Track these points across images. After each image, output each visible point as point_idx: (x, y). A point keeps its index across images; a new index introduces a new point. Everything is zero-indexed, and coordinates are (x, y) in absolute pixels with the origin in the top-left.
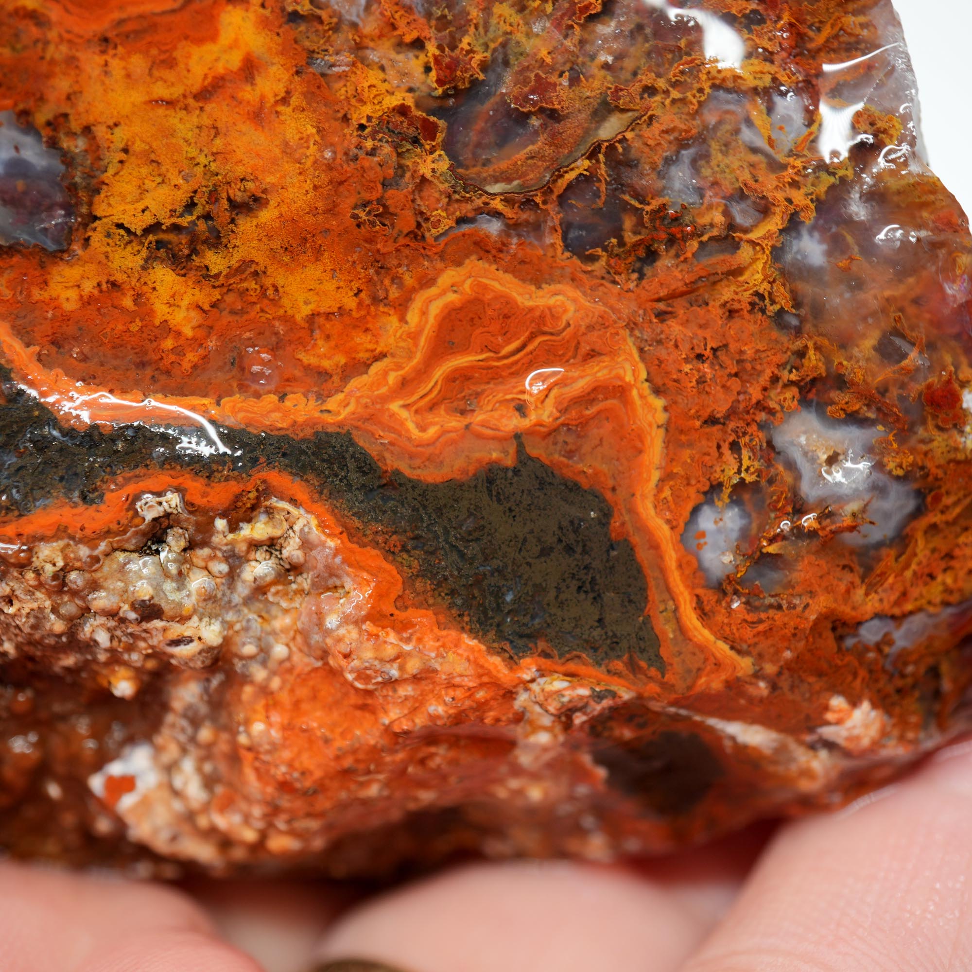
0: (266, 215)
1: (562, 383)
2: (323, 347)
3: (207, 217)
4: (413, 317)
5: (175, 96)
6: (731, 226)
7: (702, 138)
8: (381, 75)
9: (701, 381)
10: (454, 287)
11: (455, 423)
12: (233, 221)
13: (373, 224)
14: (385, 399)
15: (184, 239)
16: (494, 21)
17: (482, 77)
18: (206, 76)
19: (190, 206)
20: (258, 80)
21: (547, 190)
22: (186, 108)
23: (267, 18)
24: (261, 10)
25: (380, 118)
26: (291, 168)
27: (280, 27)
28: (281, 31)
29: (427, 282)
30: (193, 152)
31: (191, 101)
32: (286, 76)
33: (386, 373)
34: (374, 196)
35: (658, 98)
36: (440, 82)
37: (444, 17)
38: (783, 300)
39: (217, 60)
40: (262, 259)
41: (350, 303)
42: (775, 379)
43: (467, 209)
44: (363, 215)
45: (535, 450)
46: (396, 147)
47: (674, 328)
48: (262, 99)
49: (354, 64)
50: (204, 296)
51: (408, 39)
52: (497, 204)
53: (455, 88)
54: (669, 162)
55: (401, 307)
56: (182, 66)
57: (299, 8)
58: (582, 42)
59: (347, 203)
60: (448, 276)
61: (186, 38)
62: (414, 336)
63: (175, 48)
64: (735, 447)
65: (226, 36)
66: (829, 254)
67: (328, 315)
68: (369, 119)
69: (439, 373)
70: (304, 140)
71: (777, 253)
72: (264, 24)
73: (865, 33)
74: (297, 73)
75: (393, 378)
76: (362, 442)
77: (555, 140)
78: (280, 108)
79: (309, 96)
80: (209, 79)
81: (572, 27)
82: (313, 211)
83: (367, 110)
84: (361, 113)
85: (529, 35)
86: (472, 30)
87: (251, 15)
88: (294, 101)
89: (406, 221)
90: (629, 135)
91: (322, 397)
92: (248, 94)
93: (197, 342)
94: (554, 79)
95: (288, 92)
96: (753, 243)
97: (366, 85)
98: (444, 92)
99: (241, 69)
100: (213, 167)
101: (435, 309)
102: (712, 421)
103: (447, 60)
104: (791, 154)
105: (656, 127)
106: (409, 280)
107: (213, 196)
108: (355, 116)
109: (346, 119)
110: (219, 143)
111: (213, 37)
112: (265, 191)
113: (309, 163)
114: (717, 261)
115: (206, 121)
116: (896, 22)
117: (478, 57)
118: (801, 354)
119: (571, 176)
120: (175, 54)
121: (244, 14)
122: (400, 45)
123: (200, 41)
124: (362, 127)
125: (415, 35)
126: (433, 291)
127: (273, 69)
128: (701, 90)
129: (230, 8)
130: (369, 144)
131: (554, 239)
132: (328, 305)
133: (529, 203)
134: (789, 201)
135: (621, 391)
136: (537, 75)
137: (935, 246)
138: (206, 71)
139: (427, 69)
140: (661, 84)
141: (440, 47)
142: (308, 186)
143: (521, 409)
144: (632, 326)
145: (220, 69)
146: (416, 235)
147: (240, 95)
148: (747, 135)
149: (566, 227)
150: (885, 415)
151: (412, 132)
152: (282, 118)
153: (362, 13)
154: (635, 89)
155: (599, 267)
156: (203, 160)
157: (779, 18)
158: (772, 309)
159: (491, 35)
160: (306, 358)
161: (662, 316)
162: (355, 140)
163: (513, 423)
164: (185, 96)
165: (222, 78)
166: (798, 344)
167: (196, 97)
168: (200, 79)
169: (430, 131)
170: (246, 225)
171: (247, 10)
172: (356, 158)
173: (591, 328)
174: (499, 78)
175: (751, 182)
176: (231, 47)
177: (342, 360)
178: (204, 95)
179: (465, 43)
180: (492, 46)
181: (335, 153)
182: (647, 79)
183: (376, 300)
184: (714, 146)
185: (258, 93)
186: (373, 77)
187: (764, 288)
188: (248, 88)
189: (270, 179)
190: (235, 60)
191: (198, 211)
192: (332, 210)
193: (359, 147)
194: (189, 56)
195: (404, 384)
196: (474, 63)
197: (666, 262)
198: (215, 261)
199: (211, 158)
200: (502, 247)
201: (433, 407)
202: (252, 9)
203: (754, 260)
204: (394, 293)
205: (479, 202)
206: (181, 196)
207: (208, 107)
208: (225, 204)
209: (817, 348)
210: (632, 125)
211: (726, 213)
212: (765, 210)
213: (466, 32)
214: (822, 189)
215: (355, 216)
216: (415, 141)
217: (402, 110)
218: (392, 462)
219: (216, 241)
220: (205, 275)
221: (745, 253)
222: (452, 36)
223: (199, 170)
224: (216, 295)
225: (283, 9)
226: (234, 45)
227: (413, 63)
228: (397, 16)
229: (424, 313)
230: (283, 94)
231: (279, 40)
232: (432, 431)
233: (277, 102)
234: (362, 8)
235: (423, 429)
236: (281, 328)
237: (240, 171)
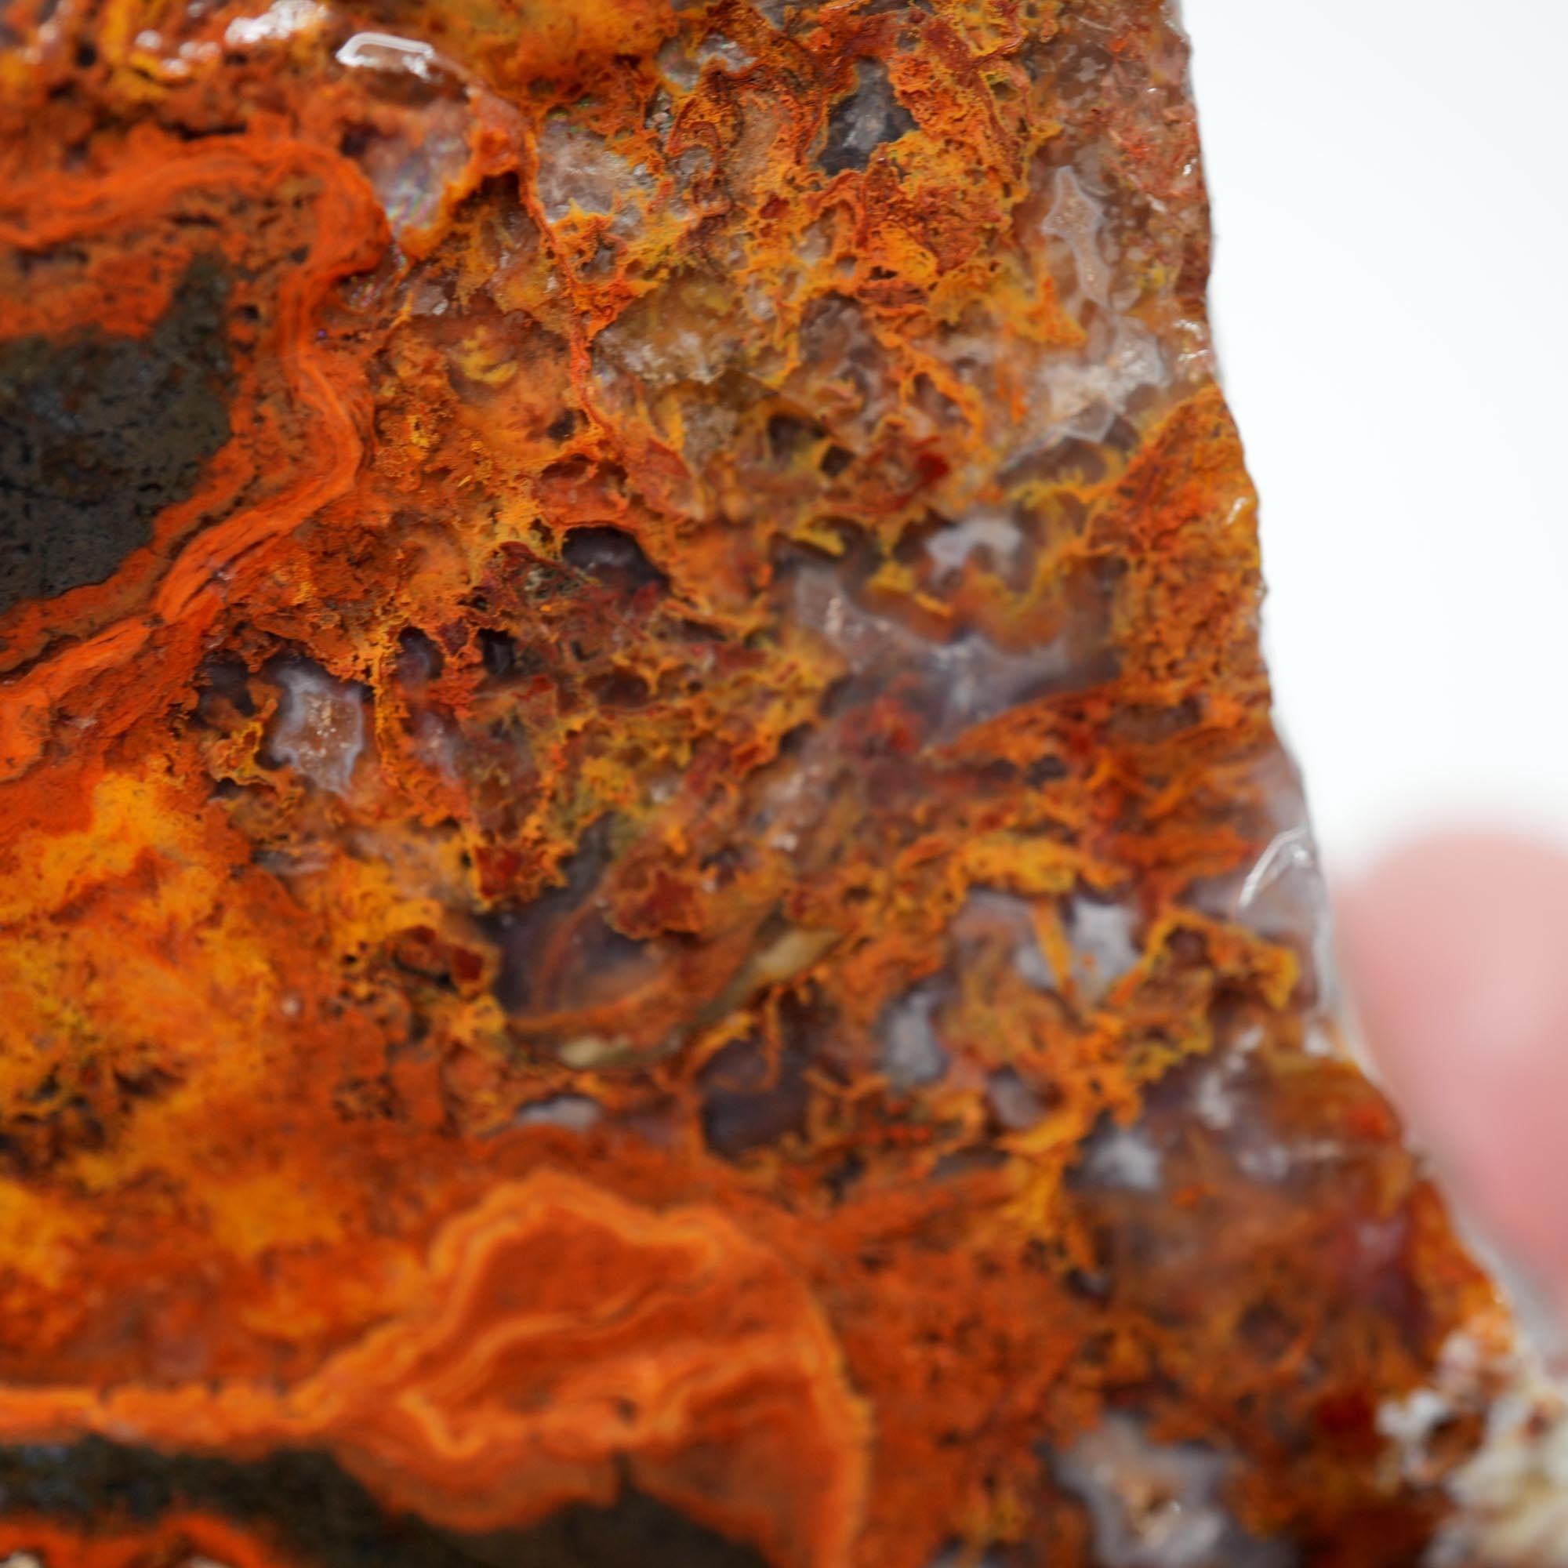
0: (185, 1101)
1: (702, 1370)
2: (285, 1300)
3: (78, 1101)
4: (442, 1257)
5: (18, 917)
6: (994, 1127)
7: (950, 973)
8: (383, 871)
9: (935, 1376)
10: (513, 1212)
11: (510, 1428)
12: (126, 1108)
13: (369, 1116)
14: (389, 1390)
15: (41, 1135)
16: (582, 787)
17: (560, 881)
18: (70, 885)
19: (49, 1086)
20: (164, 890)
21: (675, 1063)
22: (37, 935)
23: (178, 792)
24: (167, 779)
25: (382, 946)
26: (222, 1029)
27: (203, 805)
28: (203, 812)
29: (465, 1201)
30: (50, 1004)
31: (46, 925)
32: (213, 884)
33: (390, 1350)
34: (371, 1072)
35: (871, 907)
36: (487, 890)
37: (494, 780)
38: (1079, 1252)
39: (91, 858)
40: (175, 1164)
41: (331, 1230)
42: (1060, 1378)
43: (535, 1089)
44: (352, 1101)
45: (654, 1480)
46: (409, 993)
47: (893, 1287)
48: (172, 920)
49: (334, 858)
50: (76, 1224)
51: (430, 820)
52: (587, 1083)
53: (515, 900)
54: (886, 1017)
55: (421, 1241)
56: (28, 869)
57: (233, 775)
58: (743, 812)
59: (323, 1090)
60: (503, 1195)
61: (34, 824)
62: (443, 1289)
63: (15, 840)
64: (990, 1483)
65: (104, 823)
66: (1164, 1170)
67: (296, 1252)
68: (363, 946)
69: (488, 1345)
70: (248, 984)
71: (1074, 1176)
72: (173, 801)
73: (1242, 796)
74: (234, 876)
75: (407, 1355)
76: (353, 1463)
77: (687, 977)
78: (206, 933)
79: (254, 911)
80: (77, 890)
81: (719, 788)
82: (266, 1096)
83: (358, 932)
84: (352, 935)
85: (647, 802)
86: (544, 805)
87: (149, 788)
88: (231, 918)
89: (429, 1110)
90: (821, 973)
91: (284, 1384)
92: (148, 912)
93: (64, 1298)
94: (688, 876)
95: (219, 908)
96: (1031, 1160)
97: (356, 893)
98: (496, 906)
99: (134, 874)
100: (88, 1028)
101: (481, 1246)
102: (949, 1439)
103: (499, 857)
104: (1103, 1005)
105: (870, 957)
106: (434, 1197)
107: (89, 1072)
108: (339, 937)
109: (322, 946)
110: (96, 990)
111: (83, 822)
112: (180, 1065)
113: (257, 1019)
114: (970, 1180)
115: (73, 955)
116: (1291, 779)
117: (554, 850)
118: (1107, 1339)
119: (714, 1041)
120: (15, 850)
121: (137, 786)
122: (416, 826)
123: (59, 829)
124: (350, 960)
125: (442, 813)
126: (474, 1218)
127: (191, 873)
128: (949, 897)
129: (111, 776)
130: (362, 989)
131: (688, 1137)
132: (296, 1233)
133: (642, 1078)
134: (1095, 1086)
135: (796, 1387)
136: (661, 876)
137: (1345, 1168)
138: (70, 875)
139: (465, 860)
140: (879, 881)
141: (488, 834)
142: (256, 1056)
143: (627, 1410)
144: (819, 1280)
145: (96, 872)
146: (449, 1129)
147: (133, 914)
148: (1027, 963)
149: (709, 1117)
150: (1243, 1442)
151: (436, 968)
152: (208, 949)
153: (347, 781)
154: (831, 892)
155: (767, 1172)
156: (69, 1017)
157: (1089, 772)
158: (1060, 1267)
159: (579, 807)
160: (259, 1319)
161: (873, 1264)
162: (336, 983)
163: (610, 1432)
164: (34, 917)
165: (101, 887)
166: (1101, 1324)
167: (56, 917)
168: (60, 889)
169: (470, 966)
170: (148, 1116)
171: (141, 780)
172: (339, 1011)
173: (747, 1285)
174: (593, 882)
175: (1034, 1057)
176: (113, 840)
177: (316, 1322)
178: (68, 914)
179: (531, 827)
180: (582, 823)
181: (302, 1005)
182: (854, 875)
183: (376, 1229)
184: (972, 984)
185: (164, 909)
186: (370, 878)
187: (1047, 1233)
188: (147, 902)
189: (188, 1047)
190: (123, 859)
191: (64, 1094)
192: (298, 1095)
193: (345, 993)
194: (40, 852)
195: (428, 1365)
196: (548, 862)
197: (878, 1178)
198: (95, 1170)
199: (83, 1014)
200: (598, 1150)
201: (475, 1399)
202: (151, 777)
203: (1031, 1184)
204: (409, 1219)
205: (555, 1082)
206: (33, 1074)
207: (79, 933)
208: (109, 1084)
209: (1135, 1333)
210: (828, 954)
211: (986, 1102)
212: (1051, 1099)
213: (531, 809)
214: (1153, 1071)
215: (339, 1105)
216: (444, 982)
217: (422, 935)
218: (404, 1497)
219: (96, 1138)
220: (78, 1193)
221: (1015, 1174)
222: (509, 811)
223: (63, 1034)
224: (98, 1222)
225: (206, 775)
226: (121, 834)
227: (442, 854)
228: (411, 782)
229: (461, 1251)
230: (208, 910)
231: (200, 826)
232: (472, 1445)
233: (197, 925)
234: (347, 773)
235: (457, 1433)
236: (212, 1271)
237: (136, 1033)
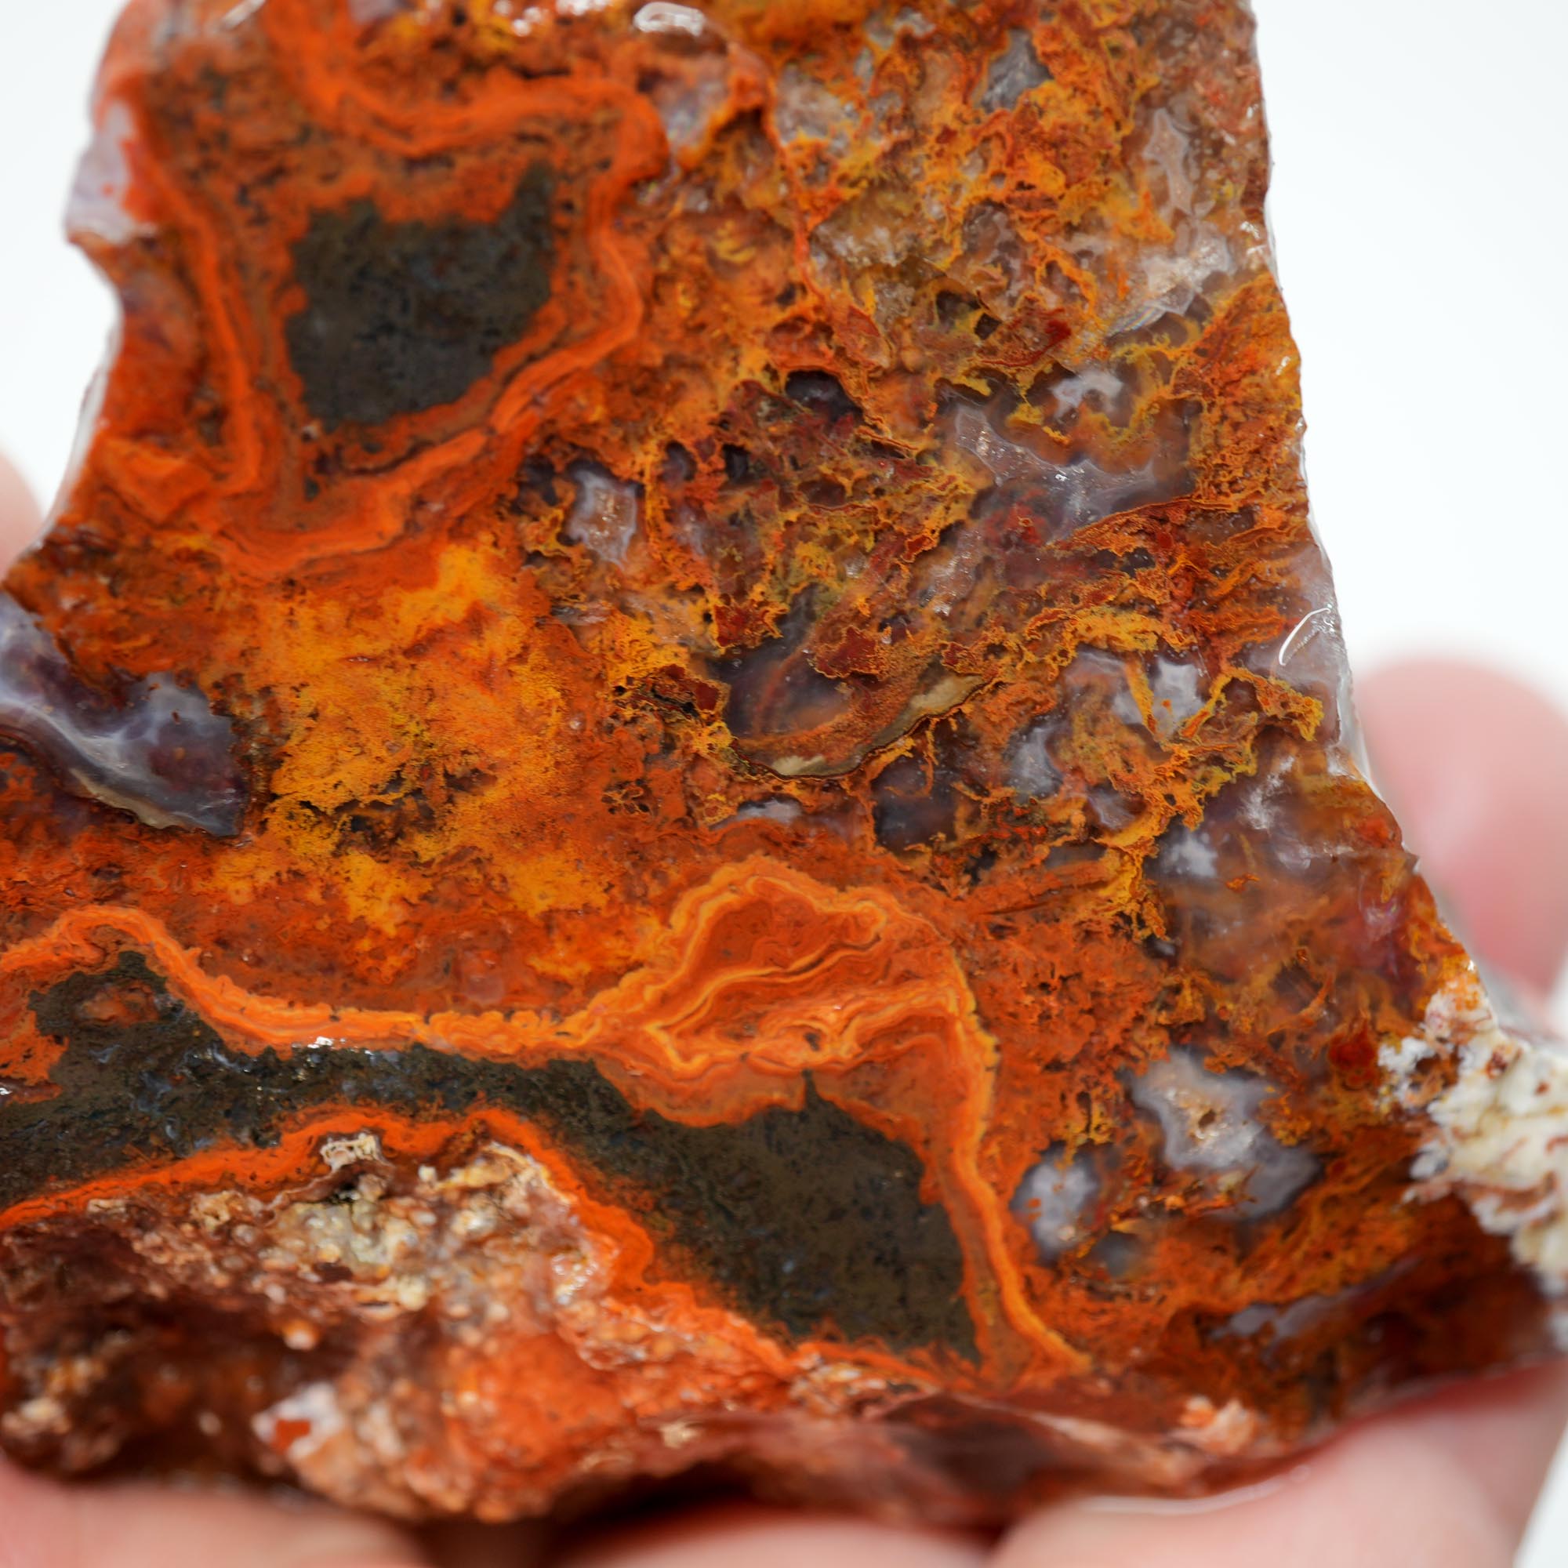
0: (494, 795)
1: (869, 1010)
2: (561, 951)
3: (416, 793)
4: (679, 920)
5: (379, 652)
6: (1094, 829)
7: (1063, 712)
8: (647, 625)
9: (1045, 1016)
10: (732, 886)
11: (728, 1051)
12: (450, 800)
13: (631, 809)
14: (640, 1019)
15: (387, 818)
16: (795, 564)
17: (777, 634)
18: (419, 628)
19: (396, 781)
20: (487, 634)
21: (857, 774)
22: (393, 666)
23: (500, 560)
24: (493, 551)
25: (644, 680)
26: (526, 741)
27: (518, 570)
28: (518, 575)
29: (698, 878)
30: (400, 718)
31: (400, 658)
32: (523, 629)
33: (641, 987)
34: (633, 777)
35: (1006, 659)
36: (723, 640)
37: (731, 557)
38: (1155, 924)
39: (435, 608)
40: (486, 845)
41: (599, 899)
42: (1139, 1019)
43: (753, 792)
44: (617, 797)
45: (829, 1091)
46: (662, 717)
47: (1014, 949)
48: (491, 657)
49: (612, 613)
50: (409, 888)
51: (683, 586)
52: (791, 789)
53: (743, 647)
54: (1015, 742)
55: (665, 907)
56: (389, 616)
57: (541, 548)
58: (911, 586)
59: (596, 789)
60: (726, 873)
61: (395, 582)
62: (680, 944)
63: (380, 594)
64: (1084, 1099)
65: (446, 582)
66: (1217, 864)
67: (570, 913)
68: (630, 680)
69: (710, 988)
70: (545, 706)
71: (1151, 865)
72: (497, 566)
73: (1284, 582)
74: (538, 625)
75: (650, 993)
76: (607, 1073)
77: (868, 710)
78: (515, 668)
79: (552, 651)
80: (423, 633)
81: (895, 567)
82: (555, 792)
83: (627, 669)
84: (621, 672)
85: (842, 578)
86: (767, 576)
87: (479, 556)
88: (534, 657)
89: (673, 806)
90: (967, 709)
91: (559, 1014)
92: (473, 650)
93: (400, 943)
94: (871, 633)
95: (526, 648)
96: (1121, 853)
97: (627, 639)
98: (728, 651)
99: (465, 621)
100: (427, 737)
101: (707, 911)
102: (1055, 1066)
103: (733, 614)
104: (1175, 739)
105: (1004, 698)
106: (675, 876)
107: (426, 771)
108: (612, 674)
109: (600, 680)
110: (434, 708)
111: (431, 581)
112: (492, 767)
113: (550, 734)
114: (1074, 868)
115: (419, 682)
116: (1323, 570)
117: (773, 611)
118: (1177, 990)
119: (888, 758)
120: (382, 601)
121: (471, 555)
122: (672, 591)
123: (413, 587)
124: (620, 690)
125: (692, 581)
126: (706, 889)
127: (507, 621)
128: (1064, 653)
129: (453, 547)
130: (628, 713)
131: (866, 831)
132: (569, 900)
133: (832, 786)
134: (1170, 798)
135: (940, 1024)
136: (850, 631)
137: (1355, 864)
138: (419, 621)
139: (707, 617)
140: (1012, 641)
141: (725, 597)
142: (549, 762)
143: (813, 1039)
144: (959, 943)
145: (438, 619)
146: (687, 822)
147: (463, 651)
148: (1120, 705)
149: (881, 815)
150: (1276, 1074)
151: (684, 698)
152: (516, 679)
153: (623, 555)
154: (977, 648)
155: (921, 863)
156: (413, 728)
157: (1172, 561)
158: (1141, 934)
159: (792, 580)
160: (540, 964)
161: (999, 932)
162: (609, 707)
163: (801, 1056)
164: (391, 652)
165: (441, 631)
166: (1171, 980)
167: (407, 653)
168: (411, 632)
169: (708, 697)
170: (467, 805)
171: (474, 550)
172: (611, 729)
173: (906, 945)
174: (801, 635)
175: (1123, 774)
176: (452, 595)
177: (585, 967)
178: (415, 651)
179: (757, 592)
180: (793, 591)
181: (583, 722)
182: (993, 636)
183: (631, 897)
184: (1078, 721)
185: (486, 649)
186: (637, 629)
187: (1131, 908)
188: (475, 643)
189: (500, 753)
190: (457, 610)
191: (407, 786)
192: (578, 792)
193: (615, 716)
194: (398, 604)
195: (665, 1002)
196: (768, 619)
197: (1005, 865)
198: (426, 846)
199: (424, 727)
200: (797, 841)
201: (700, 1029)
202: (481, 548)
203: (1121, 872)
204: (655, 890)
205: (768, 787)
206: (385, 771)
207: (423, 665)
208: (441, 780)
209: (1194, 985)
210: (972, 695)
211: (1087, 809)
212: (1137, 808)
213: (757, 580)
214: (1214, 788)
215: (607, 800)
216: (688, 709)
217: (673, 672)
218: (646, 1100)
219: (428, 821)
220: (413, 862)
221: (1109, 863)
222: (740, 581)
223: (408, 741)
224: (427, 886)
225: (521, 548)
226: (458, 591)
227: (689, 612)
228: (670, 557)
229: (693, 915)
230: (518, 651)
231: (515, 586)
232: (698, 1062)
233: (510, 660)
234: (624, 549)
235: (686, 1057)
236: (509, 927)
237: (461, 742)
